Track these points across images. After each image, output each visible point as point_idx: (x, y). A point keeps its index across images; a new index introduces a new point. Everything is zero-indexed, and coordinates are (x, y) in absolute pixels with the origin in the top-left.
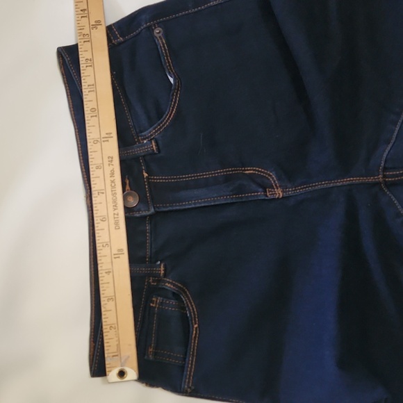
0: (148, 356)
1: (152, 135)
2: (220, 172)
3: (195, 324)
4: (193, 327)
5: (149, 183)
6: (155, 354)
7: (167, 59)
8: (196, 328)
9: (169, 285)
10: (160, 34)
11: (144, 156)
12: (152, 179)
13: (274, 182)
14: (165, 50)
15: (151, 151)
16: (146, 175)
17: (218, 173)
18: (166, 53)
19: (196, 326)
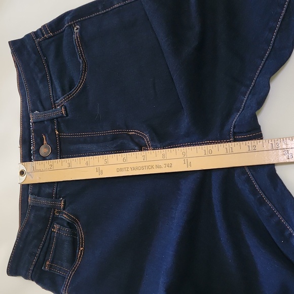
0: (45, 267)
1: (62, 103)
2: (111, 132)
3: (82, 247)
4: (79, 249)
5: (59, 138)
6: (51, 266)
7: (80, 48)
8: (81, 251)
9: (65, 216)
10: (78, 31)
11: (57, 118)
12: (61, 135)
13: (148, 142)
14: (78, 42)
15: (61, 115)
16: (57, 133)
17: (108, 133)
18: (79, 44)
19: (81, 249)
